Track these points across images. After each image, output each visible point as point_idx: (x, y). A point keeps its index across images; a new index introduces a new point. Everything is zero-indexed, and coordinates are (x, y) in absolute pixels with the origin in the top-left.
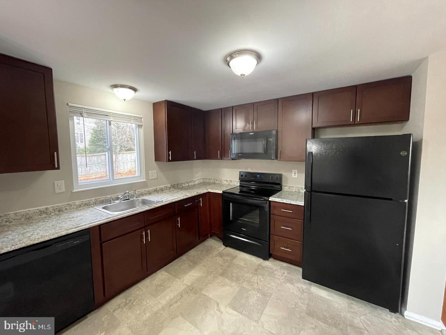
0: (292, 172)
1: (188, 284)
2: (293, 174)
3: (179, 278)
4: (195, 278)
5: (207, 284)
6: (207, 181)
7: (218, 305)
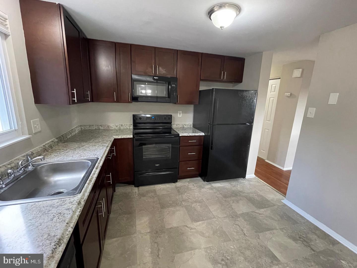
0: (178, 113)
1: (149, 231)
2: (179, 114)
3: (134, 233)
4: (147, 223)
5: (162, 221)
6: (88, 128)
7: (186, 226)
